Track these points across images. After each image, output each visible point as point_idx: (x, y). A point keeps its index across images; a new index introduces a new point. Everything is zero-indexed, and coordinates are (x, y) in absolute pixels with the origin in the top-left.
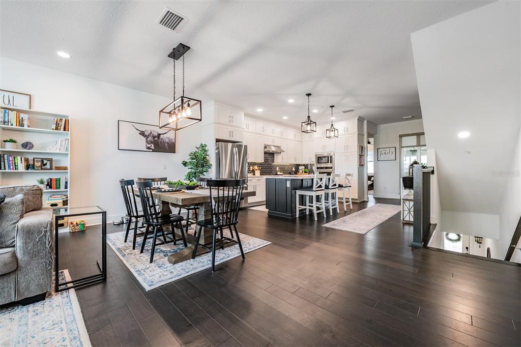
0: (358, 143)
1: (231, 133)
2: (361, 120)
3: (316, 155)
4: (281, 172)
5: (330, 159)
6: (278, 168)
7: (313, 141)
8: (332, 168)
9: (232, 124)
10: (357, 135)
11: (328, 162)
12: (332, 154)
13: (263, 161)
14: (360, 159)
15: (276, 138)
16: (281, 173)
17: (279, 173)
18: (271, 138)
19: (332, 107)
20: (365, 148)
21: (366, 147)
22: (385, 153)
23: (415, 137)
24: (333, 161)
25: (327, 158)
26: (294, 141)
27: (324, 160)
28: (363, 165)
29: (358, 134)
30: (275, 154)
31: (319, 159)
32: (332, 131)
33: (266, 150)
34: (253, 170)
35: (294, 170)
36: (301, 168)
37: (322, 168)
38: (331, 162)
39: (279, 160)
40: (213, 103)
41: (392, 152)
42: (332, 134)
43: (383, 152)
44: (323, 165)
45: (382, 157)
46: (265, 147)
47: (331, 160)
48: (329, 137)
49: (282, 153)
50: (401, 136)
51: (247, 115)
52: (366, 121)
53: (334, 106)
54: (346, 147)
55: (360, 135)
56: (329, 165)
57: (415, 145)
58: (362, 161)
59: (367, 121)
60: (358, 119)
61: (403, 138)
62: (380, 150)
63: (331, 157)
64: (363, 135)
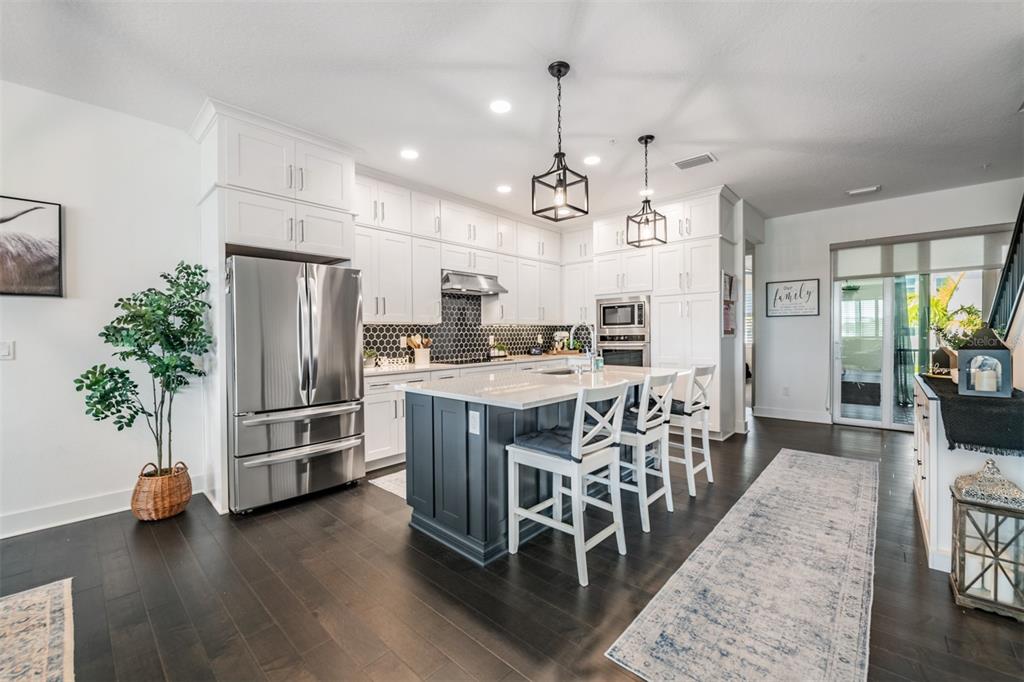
0: (722, 267)
1: (297, 227)
2: (728, 198)
3: (598, 301)
4: (501, 349)
5: (637, 313)
6: (492, 338)
7: (592, 261)
8: (642, 338)
9: (300, 195)
10: (717, 241)
11: (633, 322)
12: (643, 299)
13: (440, 322)
14: (725, 314)
15: (479, 253)
16: (502, 353)
17: (494, 352)
18: (463, 250)
19: (647, 139)
20: (737, 280)
21: (740, 277)
22: (788, 296)
23: (877, 251)
24: (646, 319)
25: (629, 309)
26: (540, 261)
27: (622, 315)
28: (732, 332)
29: (721, 238)
30: (483, 300)
31: (607, 312)
32: (647, 220)
33: (447, 286)
34: (409, 348)
35: (540, 340)
36: (558, 335)
37: (612, 338)
38: (640, 322)
39: (493, 316)
40: (213, 110)
41: (809, 293)
42: (647, 232)
43: (783, 293)
44: (618, 331)
45: (779, 307)
46: (446, 280)
47: (640, 316)
48: (637, 244)
49: (501, 295)
50: (835, 249)
51: (367, 172)
52: (740, 205)
53: (651, 137)
54: (686, 278)
55: (727, 242)
56: (635, 330)
57: (878, 272)
58: (732, 317)
59: (745, 203)
60: (722, 196)
61: (841, 254)
62: (773, 288)
63: (641, 308)
64: (733, 244)
